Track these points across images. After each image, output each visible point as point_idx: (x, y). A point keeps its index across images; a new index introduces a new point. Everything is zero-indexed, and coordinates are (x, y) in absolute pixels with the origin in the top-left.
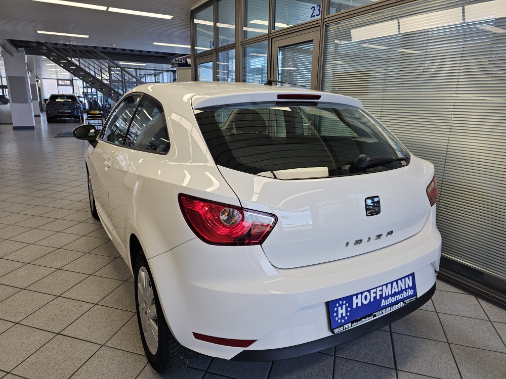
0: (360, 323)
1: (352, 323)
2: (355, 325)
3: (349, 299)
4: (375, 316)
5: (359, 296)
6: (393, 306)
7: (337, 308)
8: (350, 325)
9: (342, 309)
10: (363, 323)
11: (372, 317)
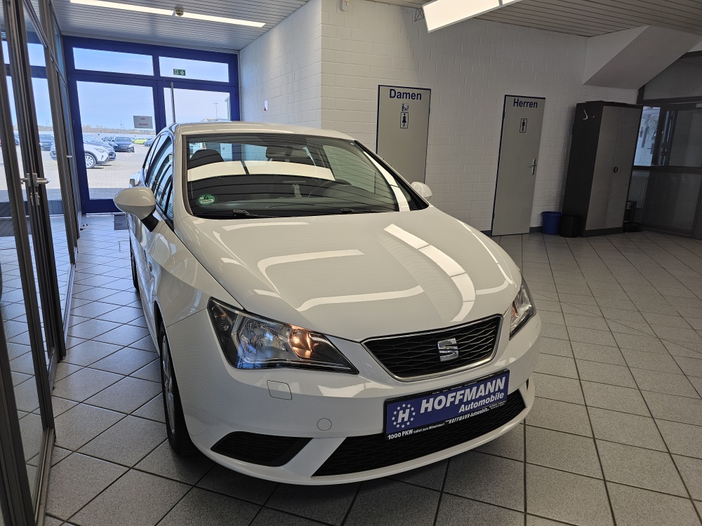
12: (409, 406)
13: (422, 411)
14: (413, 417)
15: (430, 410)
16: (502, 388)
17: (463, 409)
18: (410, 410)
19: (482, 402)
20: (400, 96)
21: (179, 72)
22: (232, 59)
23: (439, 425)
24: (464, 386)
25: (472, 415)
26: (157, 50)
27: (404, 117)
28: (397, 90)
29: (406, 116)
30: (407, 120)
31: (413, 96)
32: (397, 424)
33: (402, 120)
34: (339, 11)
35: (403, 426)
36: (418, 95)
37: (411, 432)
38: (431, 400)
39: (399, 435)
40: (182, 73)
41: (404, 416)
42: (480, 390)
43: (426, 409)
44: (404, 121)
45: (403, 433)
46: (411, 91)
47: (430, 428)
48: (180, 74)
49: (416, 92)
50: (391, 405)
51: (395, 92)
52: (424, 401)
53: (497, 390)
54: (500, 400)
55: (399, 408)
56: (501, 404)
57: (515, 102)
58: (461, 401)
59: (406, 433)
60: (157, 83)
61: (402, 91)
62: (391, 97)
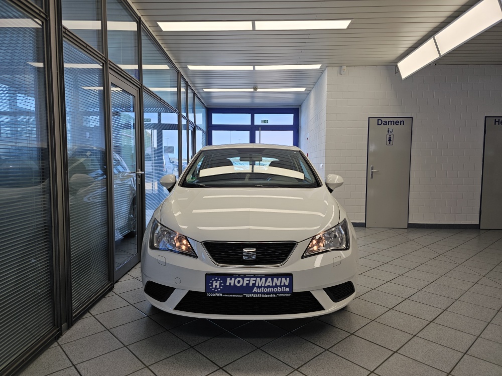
12: (219, 279)
13: (228, 284)
14: (222, 286)
15: (232, 284)
16: (287, 284)
17: (255, 290)
18: (220, 282)
19: (270, 290)
20: (386, 123)
21: (265, 121)
22: (295, 111)
23: (239, 296)
24: (255, 276)
25: (263, 296)
26: (253, 110)
27: (390, 137)
28: (383, 119)
29: (392, 136)
30: (392, 139)
31: (397, 123)
32: (212, 288)
33: (388, 139)
34: (339, 75)
35: (216, 290)
36: (401, 122)
37: (221, 295)
38: (233, 279)
39: (214, 295)
40: (266, 122)
41: (216, 284)
42: (268, 282)
43: (230, 283)
44: (390, 140)
45: (216, 294)
46: (395, 120)
47: (233, 296)
48: (265, 122)
49: (399, 120)
50: (209, 276)
51: (380, 121)
52: (229, 279)
53: (282, 284)
54: (285, 292)
55: (213, 279)
56: (287, 295)
57: (495, 122)
58: (254, 285)
59: (218, 295)
60: (252, 129)
61: (387, 120)
62: (378, 124)
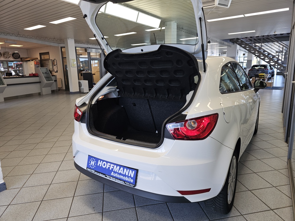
0: (98, 174)
1: (95, 171)
2: (96, 173)
3: (97, 160)
4: (106, 176)
5: (102, 162)
6: (117, 179)
7: (91, 160)
8: (94, 171)
9: (93, 162)
10: (99, 175)
11: (105, 176)
